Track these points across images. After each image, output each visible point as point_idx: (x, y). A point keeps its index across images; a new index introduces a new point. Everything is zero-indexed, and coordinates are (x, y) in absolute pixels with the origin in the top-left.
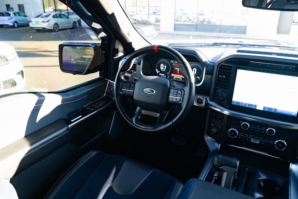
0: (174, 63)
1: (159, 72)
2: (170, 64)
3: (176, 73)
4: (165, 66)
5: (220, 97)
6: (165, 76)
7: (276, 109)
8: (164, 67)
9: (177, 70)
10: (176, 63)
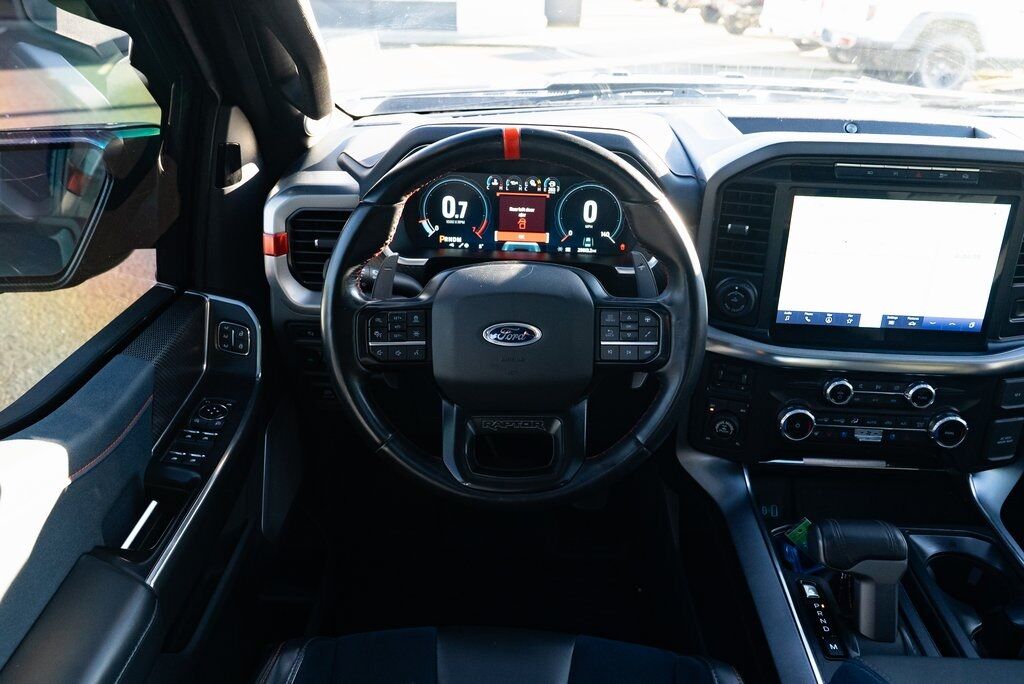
0: (520, 189)
1: (437, 228)
2: (486, 193)
3: (512, 225)
4: (460, 203)
5: (737, 305)
6: (467, 245)
7: (921, 318)
8: (458, 209)
9: (519, 212)
10: (511, 186)
